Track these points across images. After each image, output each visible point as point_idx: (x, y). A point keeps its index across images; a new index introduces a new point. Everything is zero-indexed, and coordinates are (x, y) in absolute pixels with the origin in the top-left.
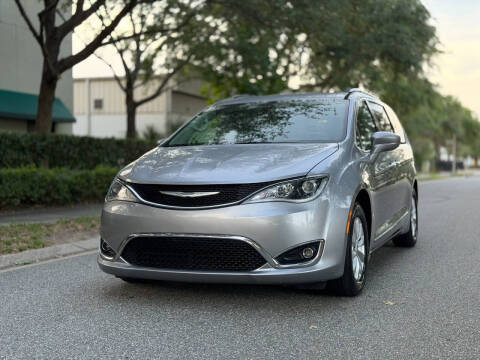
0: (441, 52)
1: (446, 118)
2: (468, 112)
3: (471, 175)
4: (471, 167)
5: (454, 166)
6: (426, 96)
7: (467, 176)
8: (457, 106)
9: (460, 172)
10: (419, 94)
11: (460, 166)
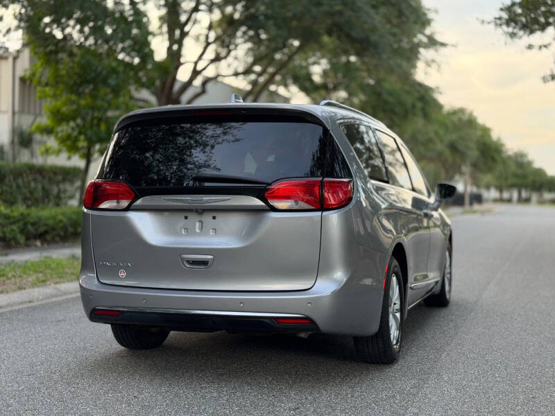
0: (443, 45)
1: (454, 137)
2: (486, 131)
3: (489, 211)
4: (495, 201)
5: (467, 200)
6: (419, 105)
7: (483, 213)
8: (471, 123)
9: (476, 207)
10: (409, 100)
11: (477, 199)
